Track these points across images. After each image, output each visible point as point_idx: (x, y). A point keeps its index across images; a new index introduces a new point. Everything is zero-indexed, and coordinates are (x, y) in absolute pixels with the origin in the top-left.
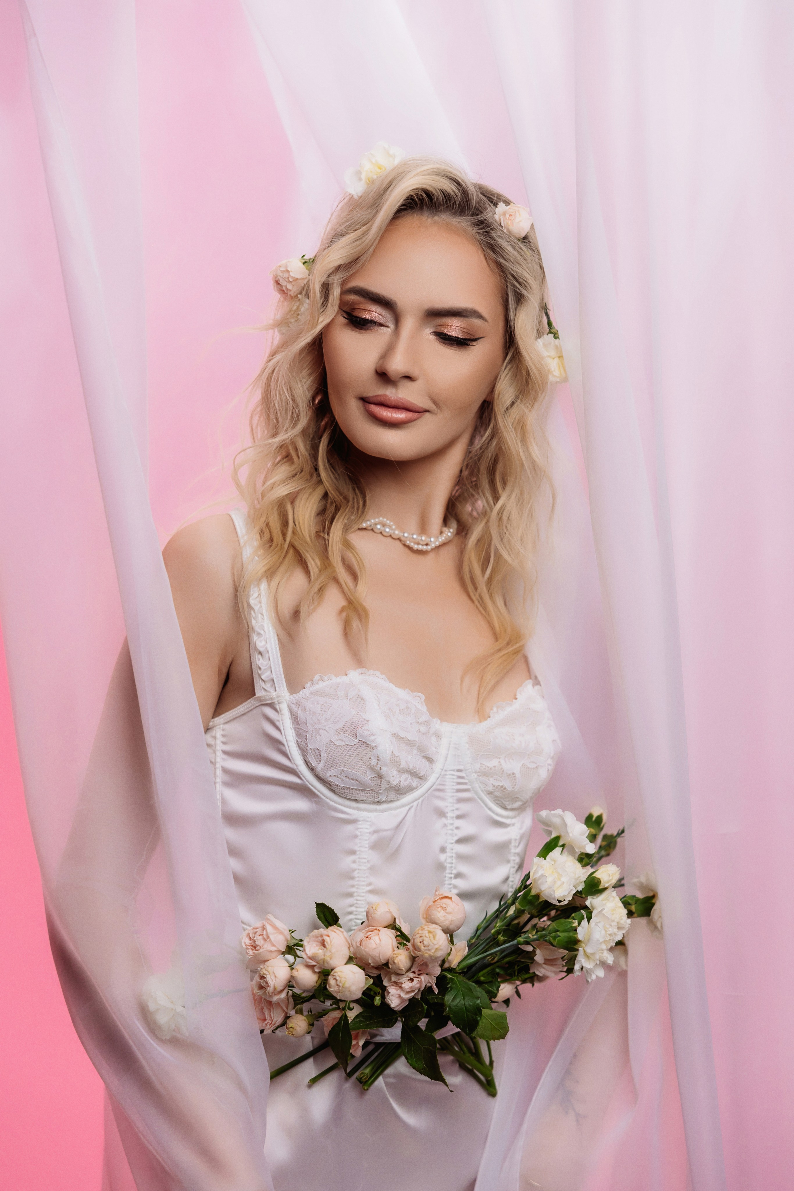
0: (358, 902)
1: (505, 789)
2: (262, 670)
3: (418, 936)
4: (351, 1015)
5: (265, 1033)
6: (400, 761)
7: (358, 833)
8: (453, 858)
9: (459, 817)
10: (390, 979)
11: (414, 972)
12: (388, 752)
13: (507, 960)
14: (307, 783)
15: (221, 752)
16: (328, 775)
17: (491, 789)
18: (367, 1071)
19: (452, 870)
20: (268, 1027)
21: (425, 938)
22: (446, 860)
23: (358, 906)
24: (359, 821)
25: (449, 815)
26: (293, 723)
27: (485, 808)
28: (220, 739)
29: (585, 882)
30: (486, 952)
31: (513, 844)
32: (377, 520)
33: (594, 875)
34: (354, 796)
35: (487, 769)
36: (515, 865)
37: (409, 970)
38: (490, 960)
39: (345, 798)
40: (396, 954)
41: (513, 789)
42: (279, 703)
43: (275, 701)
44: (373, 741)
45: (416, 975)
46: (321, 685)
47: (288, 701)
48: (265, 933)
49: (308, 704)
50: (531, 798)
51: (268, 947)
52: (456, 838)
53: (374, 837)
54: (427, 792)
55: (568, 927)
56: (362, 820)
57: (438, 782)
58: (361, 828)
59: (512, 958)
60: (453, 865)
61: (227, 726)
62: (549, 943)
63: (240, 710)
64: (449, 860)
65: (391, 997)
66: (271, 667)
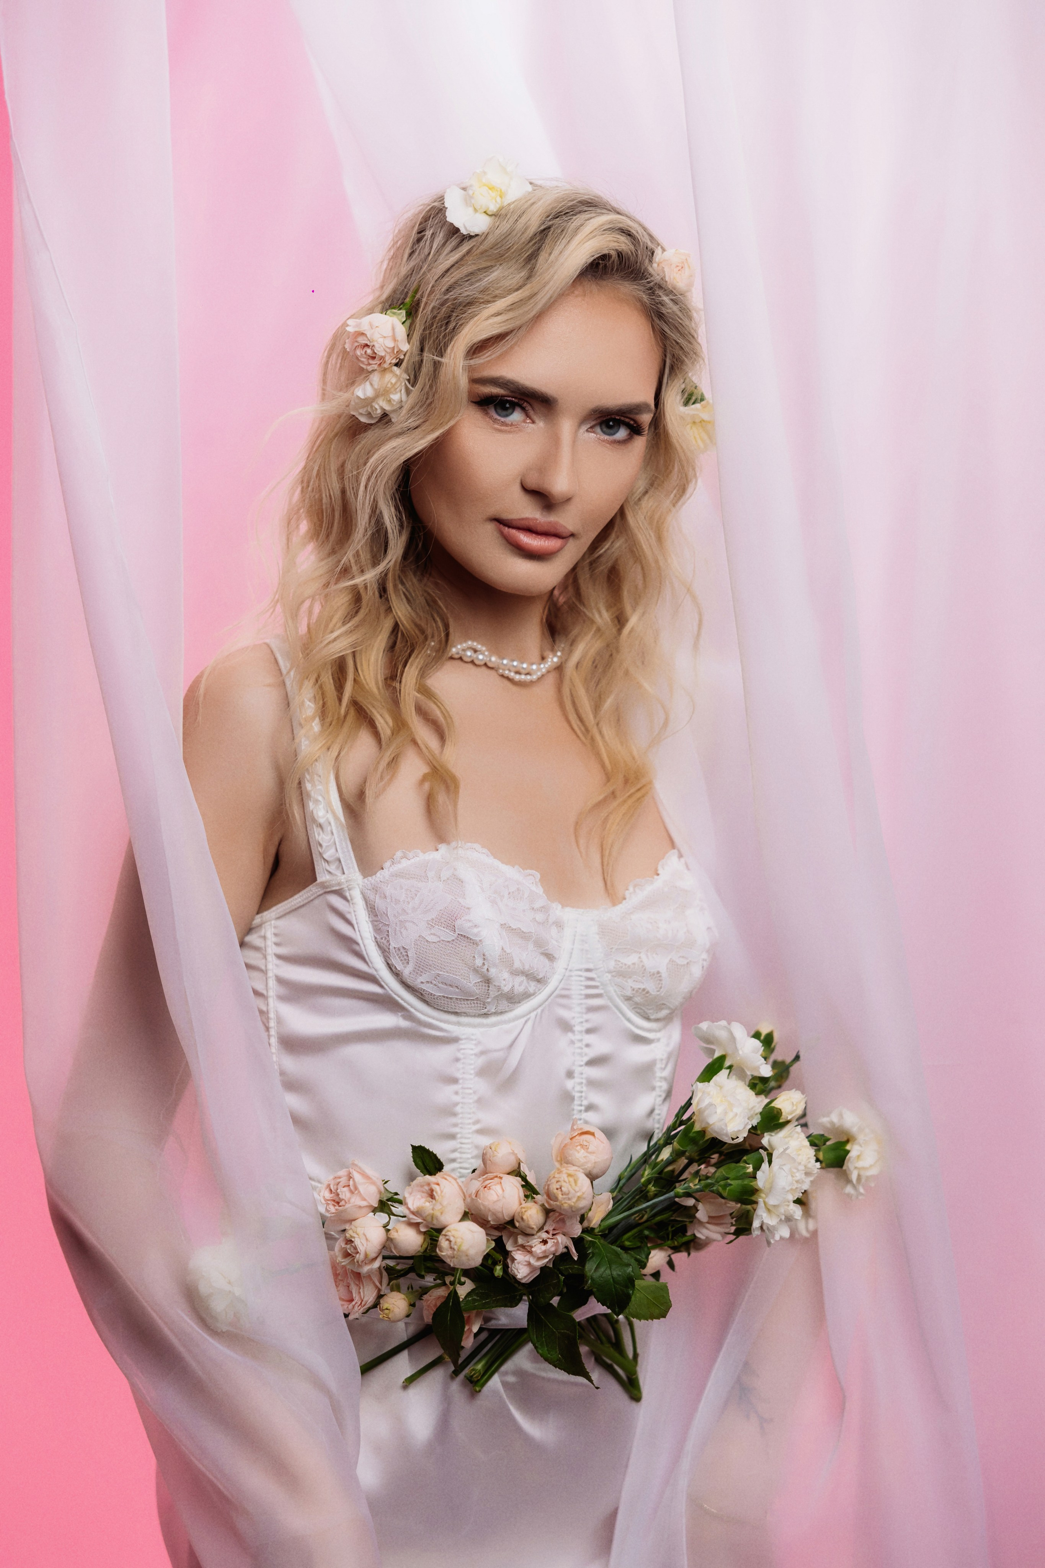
0: (463, 1146)
1: (648, 992)
2: (324, 847)
3: (554, 1181)
4: (463, 1291)
5: (351, 1317)
6: (513, 960)
7: (459, 1055)
8: (583, 1085)
9: (589, 1031)
10: (516, 1241)
11: (547, 1232)
12: (497, 948)
13: (658, 1218)
14: (391, 992)
15: (274, 956)
16: (418, 981)
17: (629, 993)
18: (479, 1367)
19: (582, 1101)
20: (356, 1308)
21: (564, 1184)
22: (573, 1088)
23: (463, 1150)
24: (461, 1039)
25: (577, 1028)
26: (369, 914)
27: (623, 1019)
28: (271, 939)
29: (761, 1113)
30: (631, 1209)
31: (659, 1065)
32: (464, 645)
33: (772, 1105)
34: (454, 1007)
35: (624, 967)
36: (661, 1093)
37: (541, 1229)
38: (637, 1218)
39: (442, 1010)
40: (524, 1208)
41: (658, 993)
42: (349, 890)
43: (344, 886)
44: (476, 935)
45: (550, 1236)
46: (405, 863)
47: (361, 886)
48: (351, 1183)
49: (388, 890)
50: (682, 1004)
51: (356, 1201)
52: (586, 1059)
53: (481, 1061)
54: (547, 999)
55: (741, 1173)
56: (465, 1039)
57: (561, 986)
58: (464, 1049)
59: (665, 1216)
60: (583, 1094)
61: (280, 923)
62: (717, 1194)
63: (297, 901)
64: (578, 1088)
65: (517, 1265)
66: (335, 844)
